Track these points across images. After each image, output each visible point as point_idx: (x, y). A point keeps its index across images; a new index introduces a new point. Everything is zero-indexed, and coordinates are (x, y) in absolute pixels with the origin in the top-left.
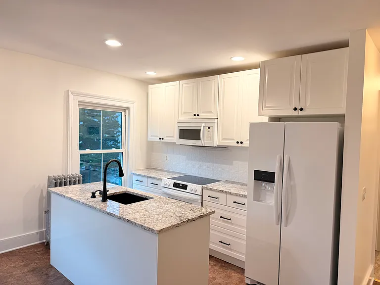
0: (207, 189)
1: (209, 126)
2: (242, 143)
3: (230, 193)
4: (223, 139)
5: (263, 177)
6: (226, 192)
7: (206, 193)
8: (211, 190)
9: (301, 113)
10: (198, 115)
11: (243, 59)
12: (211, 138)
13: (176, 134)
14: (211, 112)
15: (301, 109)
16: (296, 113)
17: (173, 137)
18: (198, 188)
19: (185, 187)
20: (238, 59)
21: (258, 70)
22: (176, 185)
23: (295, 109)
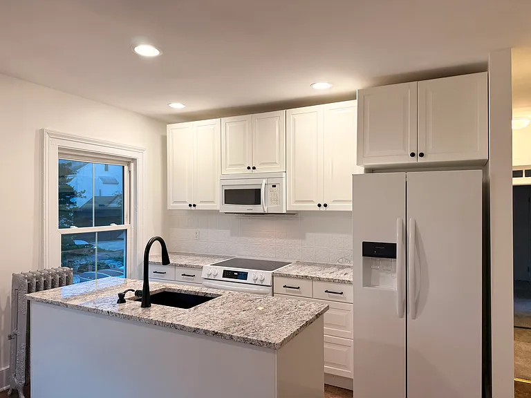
0: (281, 276)
1: (274, 183)
2: (325, 205)
3: (319, 279)
4: (297, 201)
5: (378, 251)
6: (312, 278)
7: (280, 282)
8: (288, 276)
9: (421, 160)
10: (254, 168)
11: (329, 86)
12: (278, 200)
13: (220, 196)
14: (275, 163)
15: (422, 155)
16: (413, 161)
17: (213, 202)
18: (266, 275)
19: (244, 276)
20: (321, 87)
21: (354, 103)
22: (227, 274)
23: (413, 155)
